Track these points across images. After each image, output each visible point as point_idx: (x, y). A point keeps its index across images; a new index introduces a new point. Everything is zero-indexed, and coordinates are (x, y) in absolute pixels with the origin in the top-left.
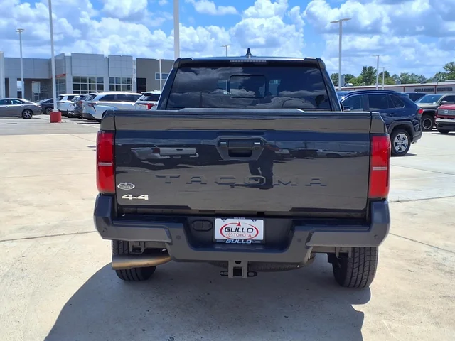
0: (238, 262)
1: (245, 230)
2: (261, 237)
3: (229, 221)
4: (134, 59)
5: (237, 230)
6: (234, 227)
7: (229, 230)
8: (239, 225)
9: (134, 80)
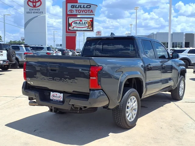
0: (52, 107)
1: (58, 97)
2: (62, 100)
3: (54, 93)
4: (184, 34)
6: (55, 95)
8: (57, 95)
9: (184, 43)
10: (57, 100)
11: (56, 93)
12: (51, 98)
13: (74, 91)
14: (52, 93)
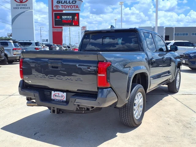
0: (54, 108)
1: (60, 96)
2: (65, 99)
3: (56, 92)
4: (165, 27)
5: (58, 96)
6: (57, 95)
7: (56, 96)
8: (59, 94)
9: (164, 37)
10: (59, 100)
11: (58, 92)
12: (52, 98)
13: (78, 90)
14: (53, 93)
